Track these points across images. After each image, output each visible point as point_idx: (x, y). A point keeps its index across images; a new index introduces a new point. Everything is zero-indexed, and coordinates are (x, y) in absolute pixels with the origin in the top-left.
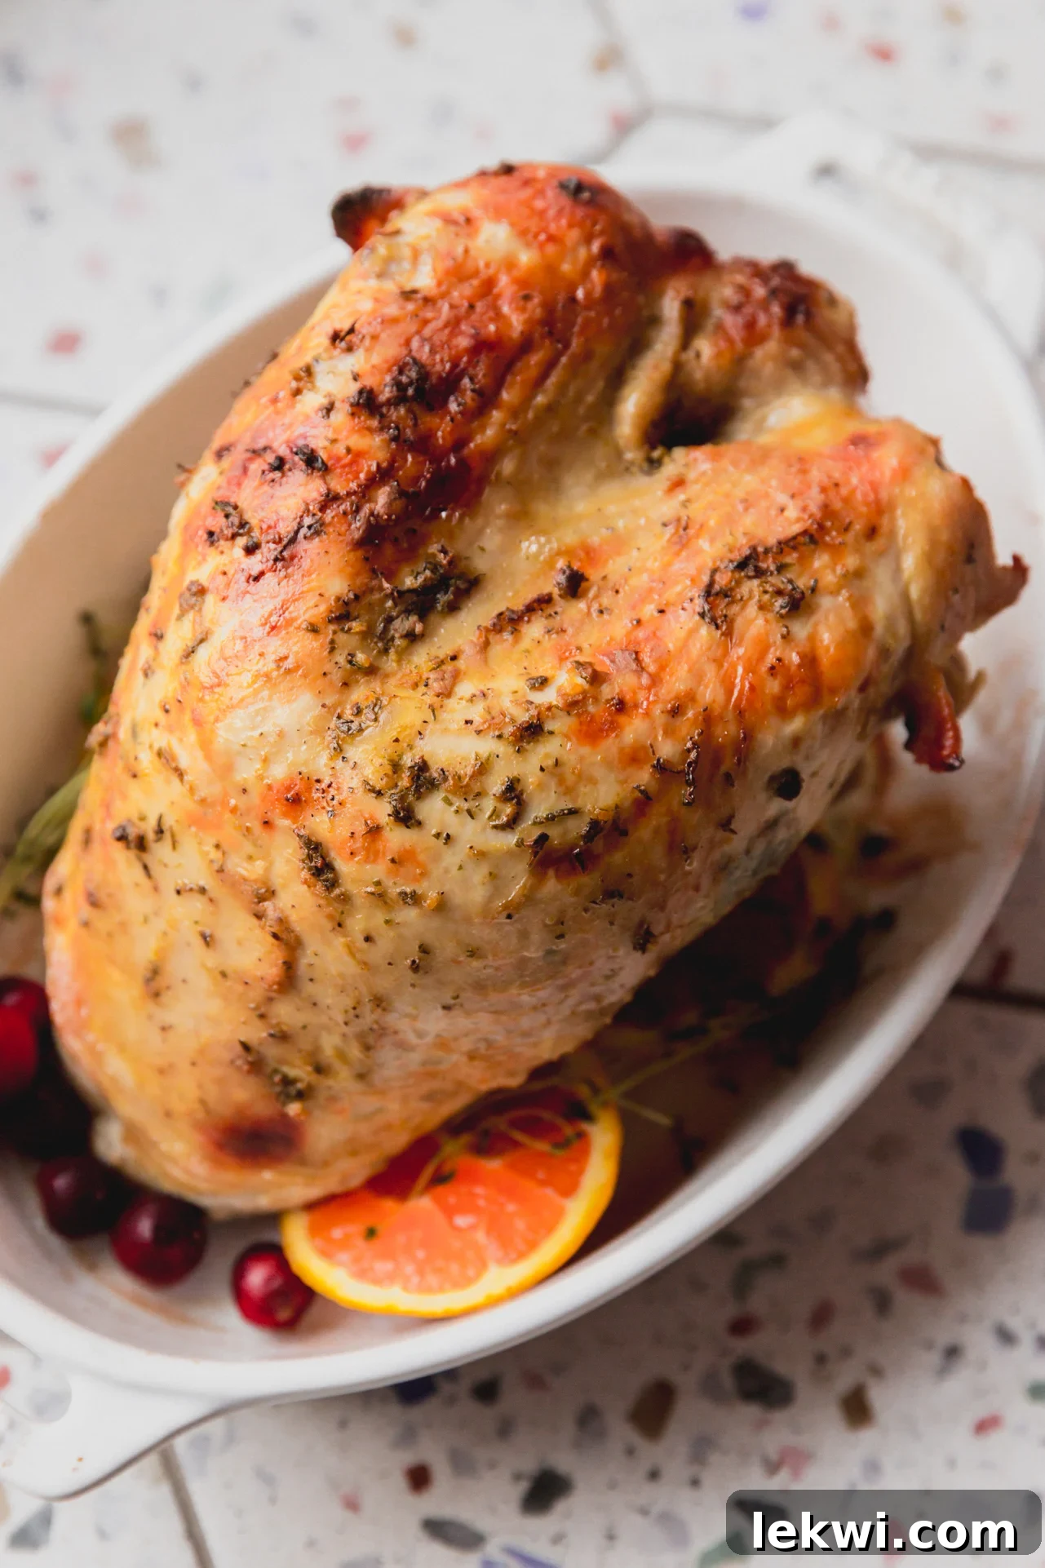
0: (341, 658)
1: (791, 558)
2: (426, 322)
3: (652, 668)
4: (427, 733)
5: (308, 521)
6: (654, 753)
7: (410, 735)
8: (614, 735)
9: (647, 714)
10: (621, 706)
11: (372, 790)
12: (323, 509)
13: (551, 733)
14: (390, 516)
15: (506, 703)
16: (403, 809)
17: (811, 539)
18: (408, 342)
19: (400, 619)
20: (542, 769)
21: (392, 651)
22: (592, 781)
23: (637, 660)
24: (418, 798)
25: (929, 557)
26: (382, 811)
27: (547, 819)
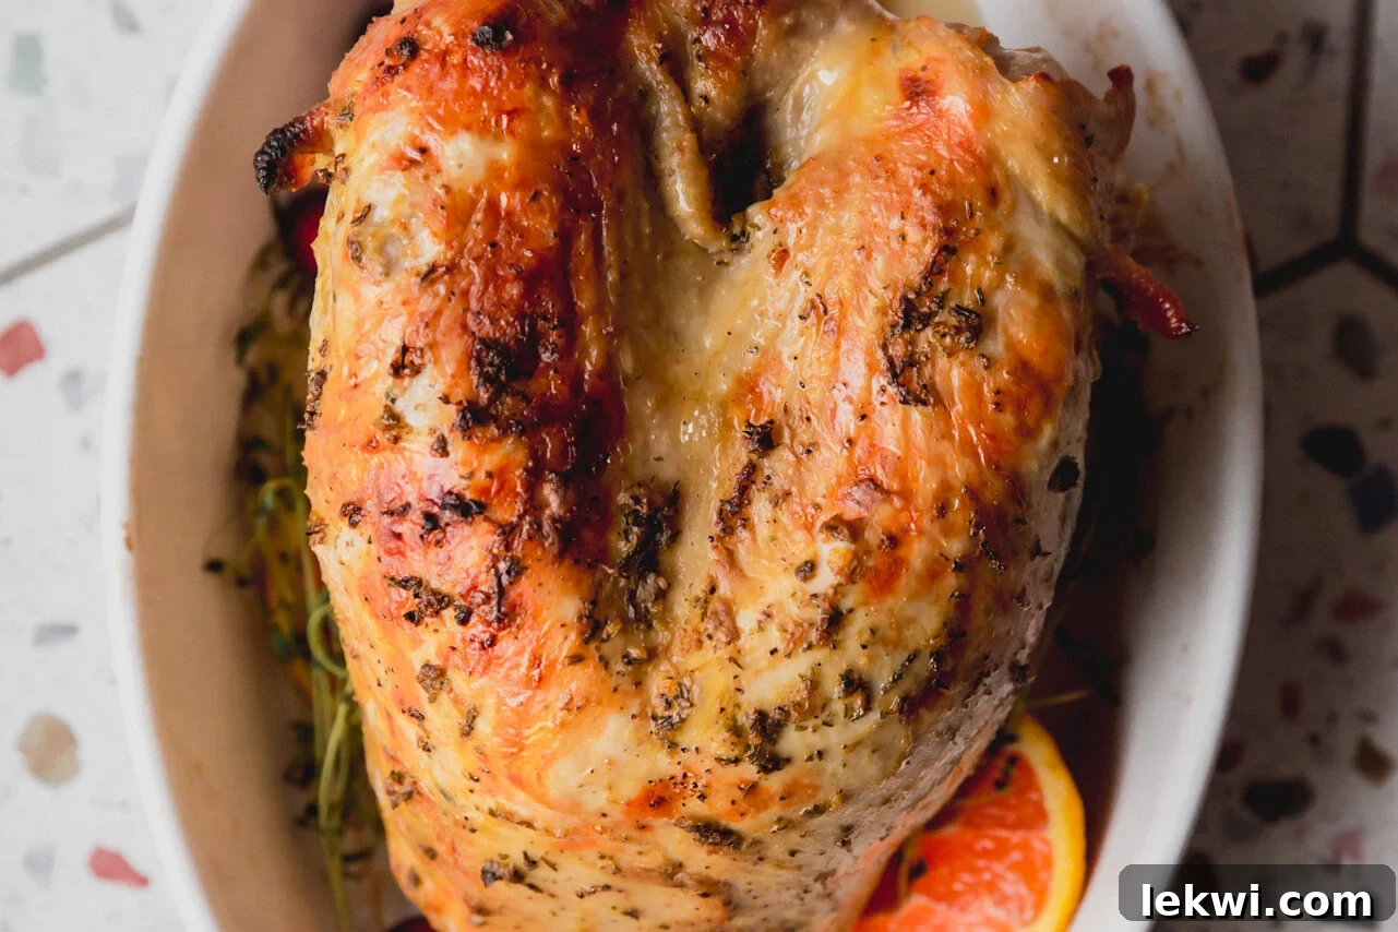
0: (619, 666)
1: (943, 284)
2: (465, 293)
3: (895, 486)
4: (744, 684)
5: (503, 566)
6: (947, 559)
7: (731, 698)
8: (904, 571)
9: (921, 532)
10: (894, 541)
11: (729, 761)
12: (508, 547)
13: (851, 611)
14: (571, 511)
15: (793, 610)
16: (768, 761)
17: (949, 249)
18: (465, 327)
19: (640, 587)
20: (864, 647)
21: (655, 623)
22: (911, 621)
23: (877, 486)
24: (774, 745)
25: (1056, 175)
26: (749, 771)
27: (894, 681)
